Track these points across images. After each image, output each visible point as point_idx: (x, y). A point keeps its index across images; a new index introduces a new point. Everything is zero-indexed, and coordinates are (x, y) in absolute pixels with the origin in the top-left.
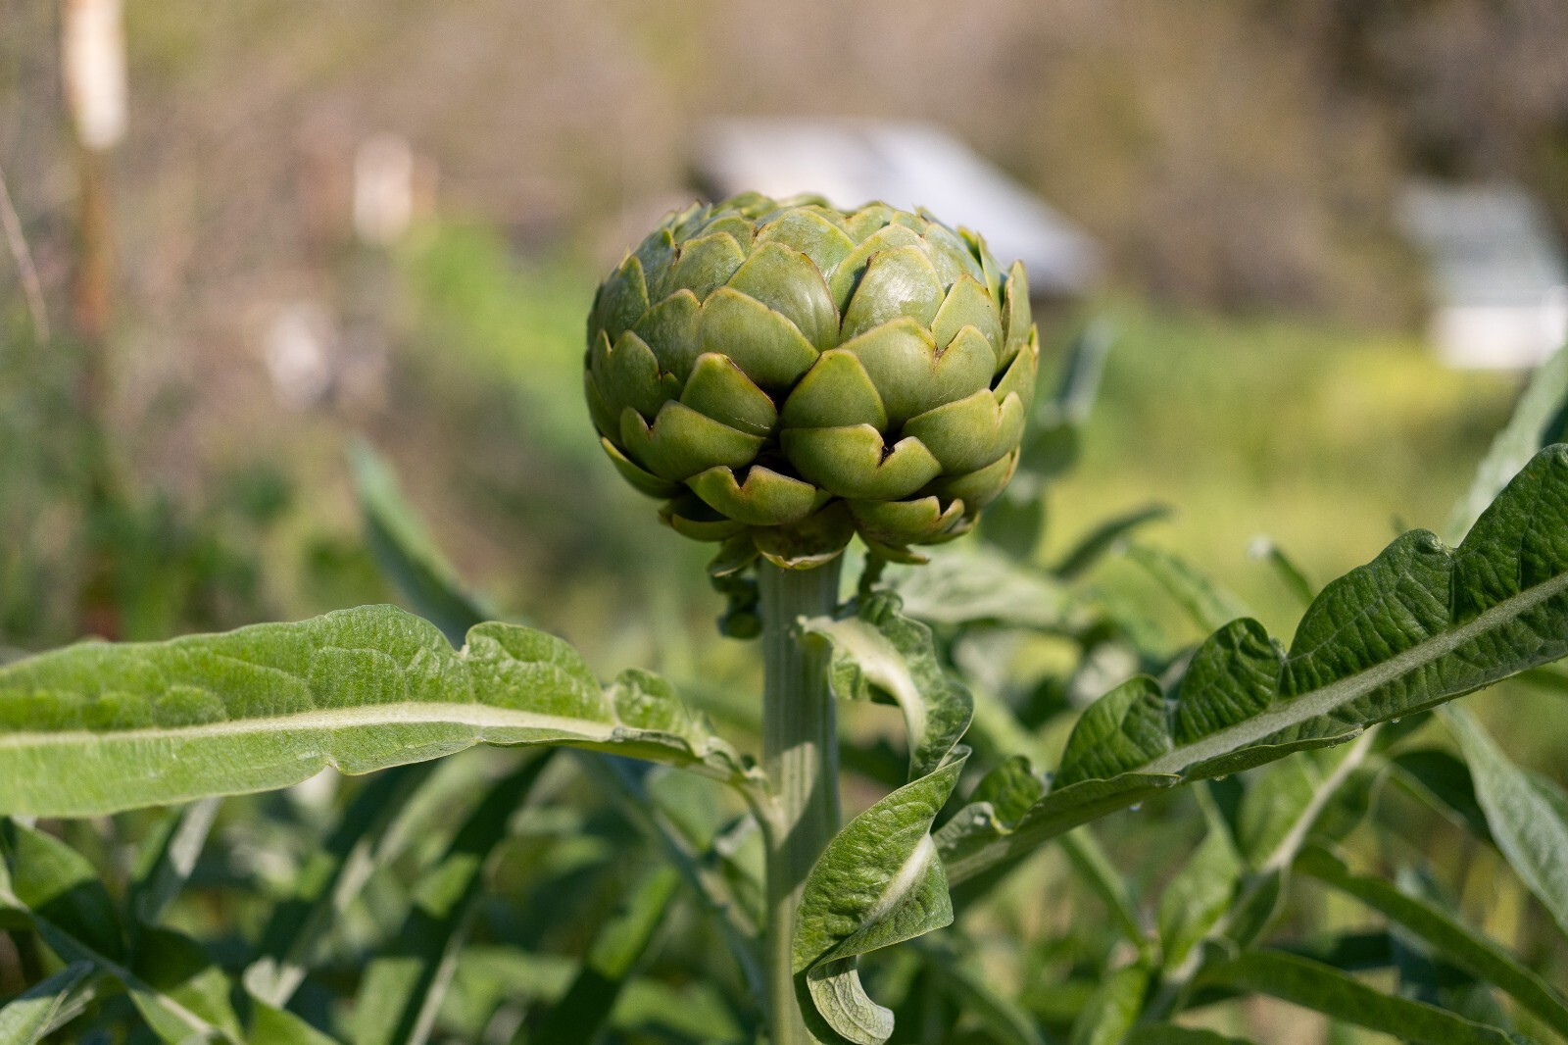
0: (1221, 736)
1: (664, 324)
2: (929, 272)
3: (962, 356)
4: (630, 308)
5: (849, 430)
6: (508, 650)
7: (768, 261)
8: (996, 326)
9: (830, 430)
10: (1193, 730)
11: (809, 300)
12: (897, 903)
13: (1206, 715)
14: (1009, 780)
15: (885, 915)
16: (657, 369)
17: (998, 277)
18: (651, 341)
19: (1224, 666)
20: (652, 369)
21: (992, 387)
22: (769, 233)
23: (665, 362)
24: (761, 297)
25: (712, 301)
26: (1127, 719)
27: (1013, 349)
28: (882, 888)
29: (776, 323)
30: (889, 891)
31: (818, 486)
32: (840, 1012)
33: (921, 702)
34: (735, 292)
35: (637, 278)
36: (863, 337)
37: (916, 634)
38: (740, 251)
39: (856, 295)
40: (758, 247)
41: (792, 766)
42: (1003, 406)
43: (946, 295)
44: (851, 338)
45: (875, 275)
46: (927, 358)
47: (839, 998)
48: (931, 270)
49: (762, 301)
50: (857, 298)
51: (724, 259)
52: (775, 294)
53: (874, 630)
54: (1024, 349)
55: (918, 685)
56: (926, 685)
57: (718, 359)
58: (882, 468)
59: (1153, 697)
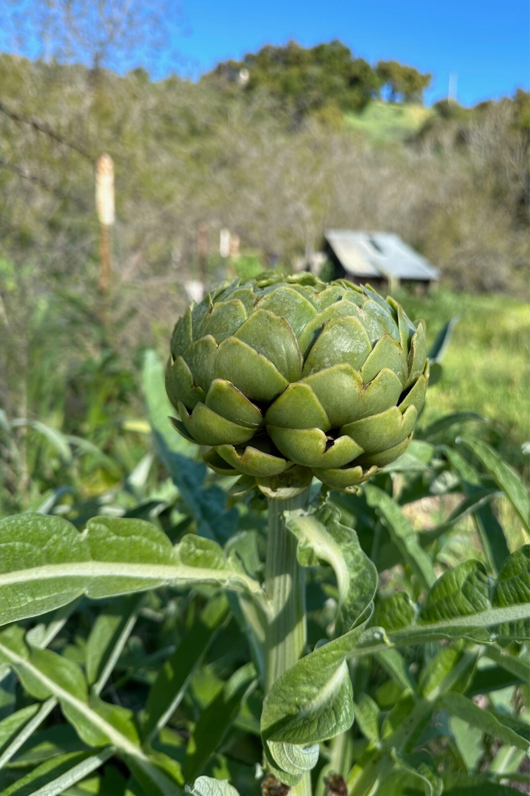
0: (520, 606)
1: (198, 356)
2: (362, 333)
3: (380, 388)
4: (183, 341)
5: (306, 431)
6: (113, 531)
7: (260, 322)
8: (404, 366)
9: (294, 430)
10: (504, 601)
11: (283, 349)
12: (321, 707)
13: (512, 595)
14: (396, 605)
15: (313, 714)
16: (192, 383)
17: (408, 332)
18: (190, 365)
19: (526, 568)
20: (190, 382)
21: (398, 405)
22: (265, 301)
23: (196, 379)
24: (253, 345)
25: (224, 344)
26: (465, 585)
27: (413, 378)
28: (314, 696)
29: (262, 363)
30: (318, 698)
31: (287, 459)
32: (285, 759)
33: (347, 573)
34: (237, 340)
35: (188, 323)
36: (317, 375)
37: (347, 534)
38: (245, 313)
39: (314, 347)
40: (255, 312)
41: (280, 585)
42: (405, 415)
43: (373, 348)
44: (309, 374)
45: (327, 333)
46: (357, 390)
47: (286, 751)
48: (364, 332)
49: (254, 348)
50: (314, 349)
51: (235, 317)
52: (264, 345)
53: (324, 529)
54: (421, 378)
55: (346, 559)
56: (351, 558)
57: (224, 383)
58: (326, 454)
59: (481, 574)
